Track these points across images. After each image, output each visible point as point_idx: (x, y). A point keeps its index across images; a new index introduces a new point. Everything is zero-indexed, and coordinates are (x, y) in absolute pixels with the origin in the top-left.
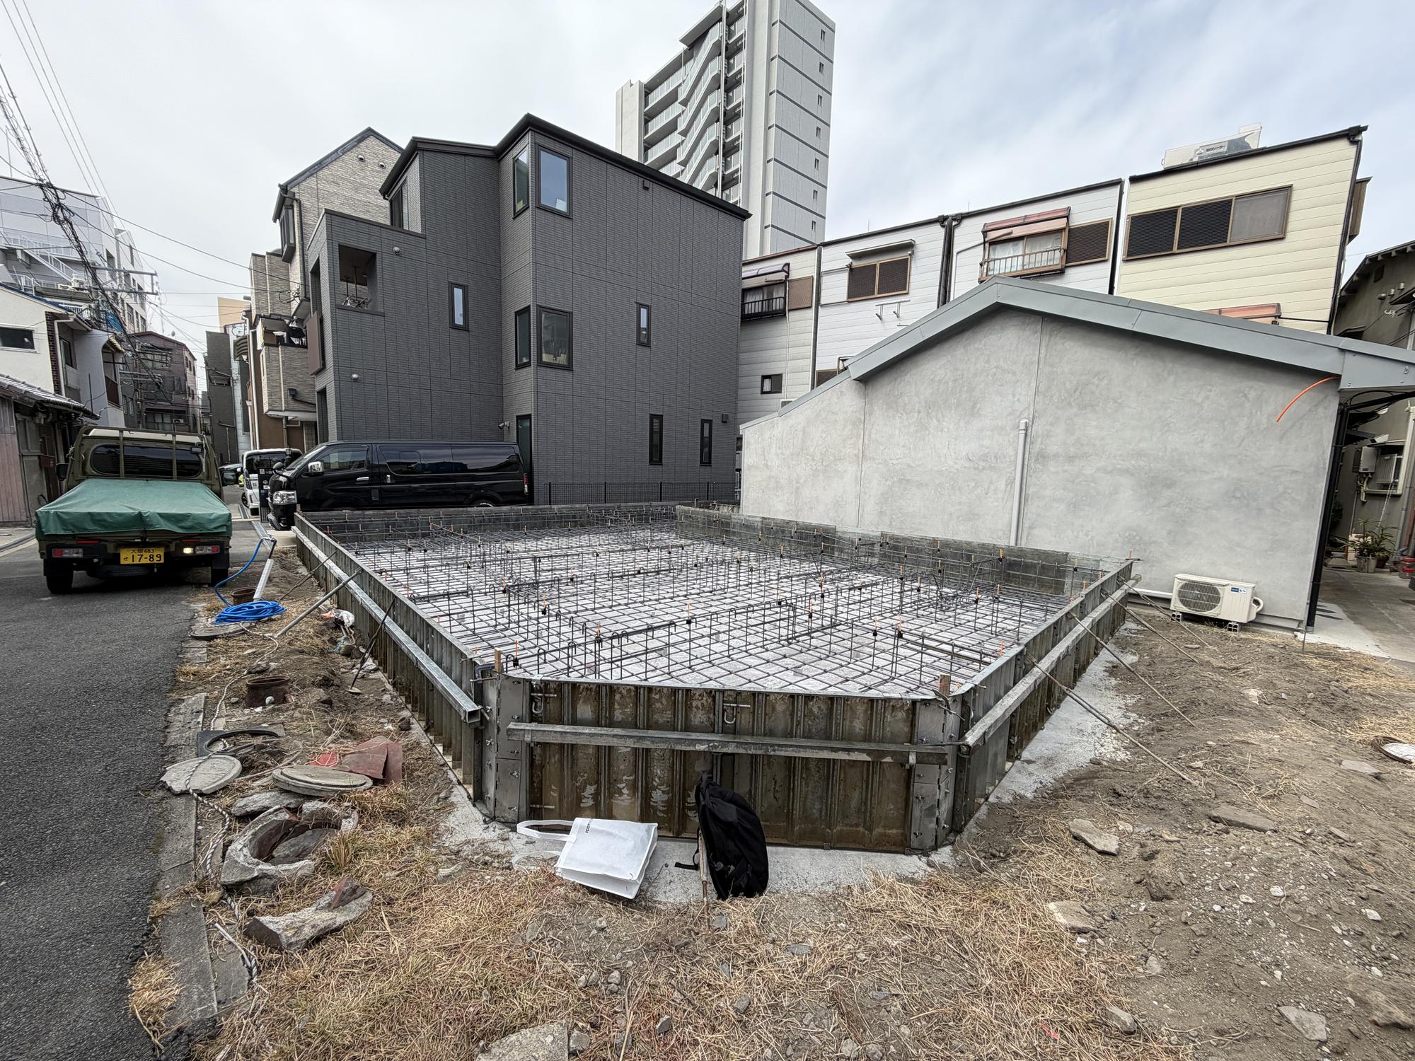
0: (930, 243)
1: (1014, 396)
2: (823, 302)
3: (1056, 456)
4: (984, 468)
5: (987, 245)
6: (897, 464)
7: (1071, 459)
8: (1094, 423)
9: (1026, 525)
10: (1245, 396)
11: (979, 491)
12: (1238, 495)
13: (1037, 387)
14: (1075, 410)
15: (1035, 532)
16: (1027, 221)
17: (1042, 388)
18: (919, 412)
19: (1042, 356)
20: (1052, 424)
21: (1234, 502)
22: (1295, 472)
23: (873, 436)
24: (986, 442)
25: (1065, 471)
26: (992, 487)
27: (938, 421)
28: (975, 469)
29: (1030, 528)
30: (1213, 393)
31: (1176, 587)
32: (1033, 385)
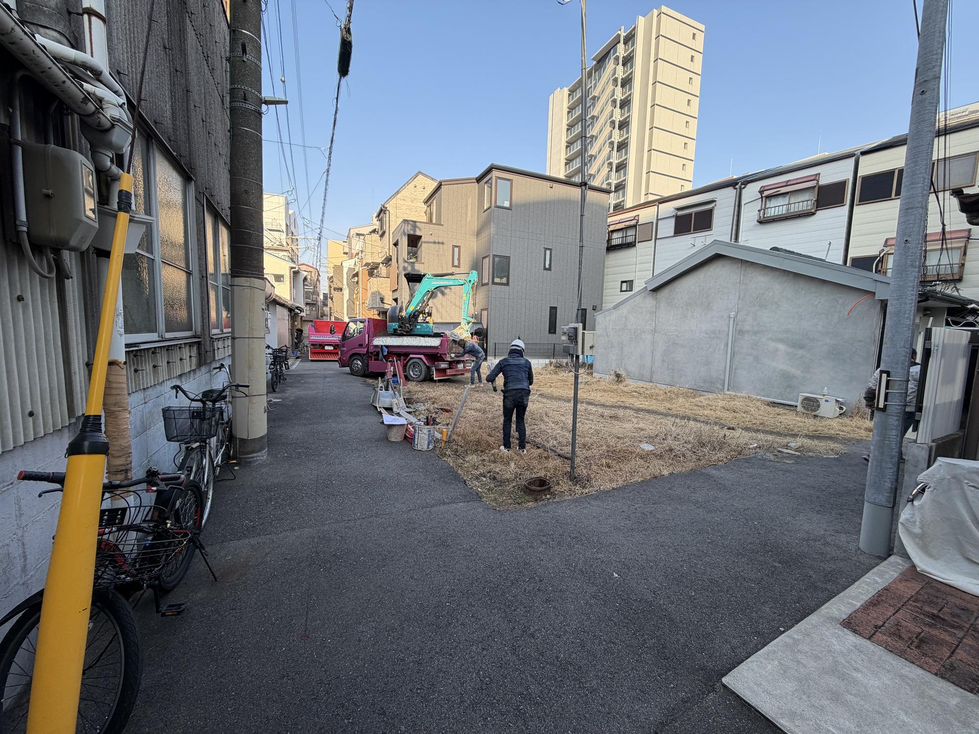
0: (725, 199)
1: (728, 300)
2: (658, 237)
3: (748, 332)
4: (714, 338)
5: (764, 199)
6: (672, 335)
7: (755, 333)
8: (766, 315)
9: (734, 367)
10: (837, 302)
11: (711, 350)
12: (834, 352)
13: (739, 296)
14: (757, 308)
15: (738, 371)
16: (788, 184)
17: (741, 297)
18: (682, 308)
19: (741, 280)
20: (747, 315)
21: (832, 356)
22: (860, 341)
23: (660, 320)
24: (715, 324)
25: (752, 339)
26: (718, 348)
27: (692, 312)
28: (709, 338)
29: (735, 369)
30: (822, 300)
31: (800, 399)
32: (737, 294)
